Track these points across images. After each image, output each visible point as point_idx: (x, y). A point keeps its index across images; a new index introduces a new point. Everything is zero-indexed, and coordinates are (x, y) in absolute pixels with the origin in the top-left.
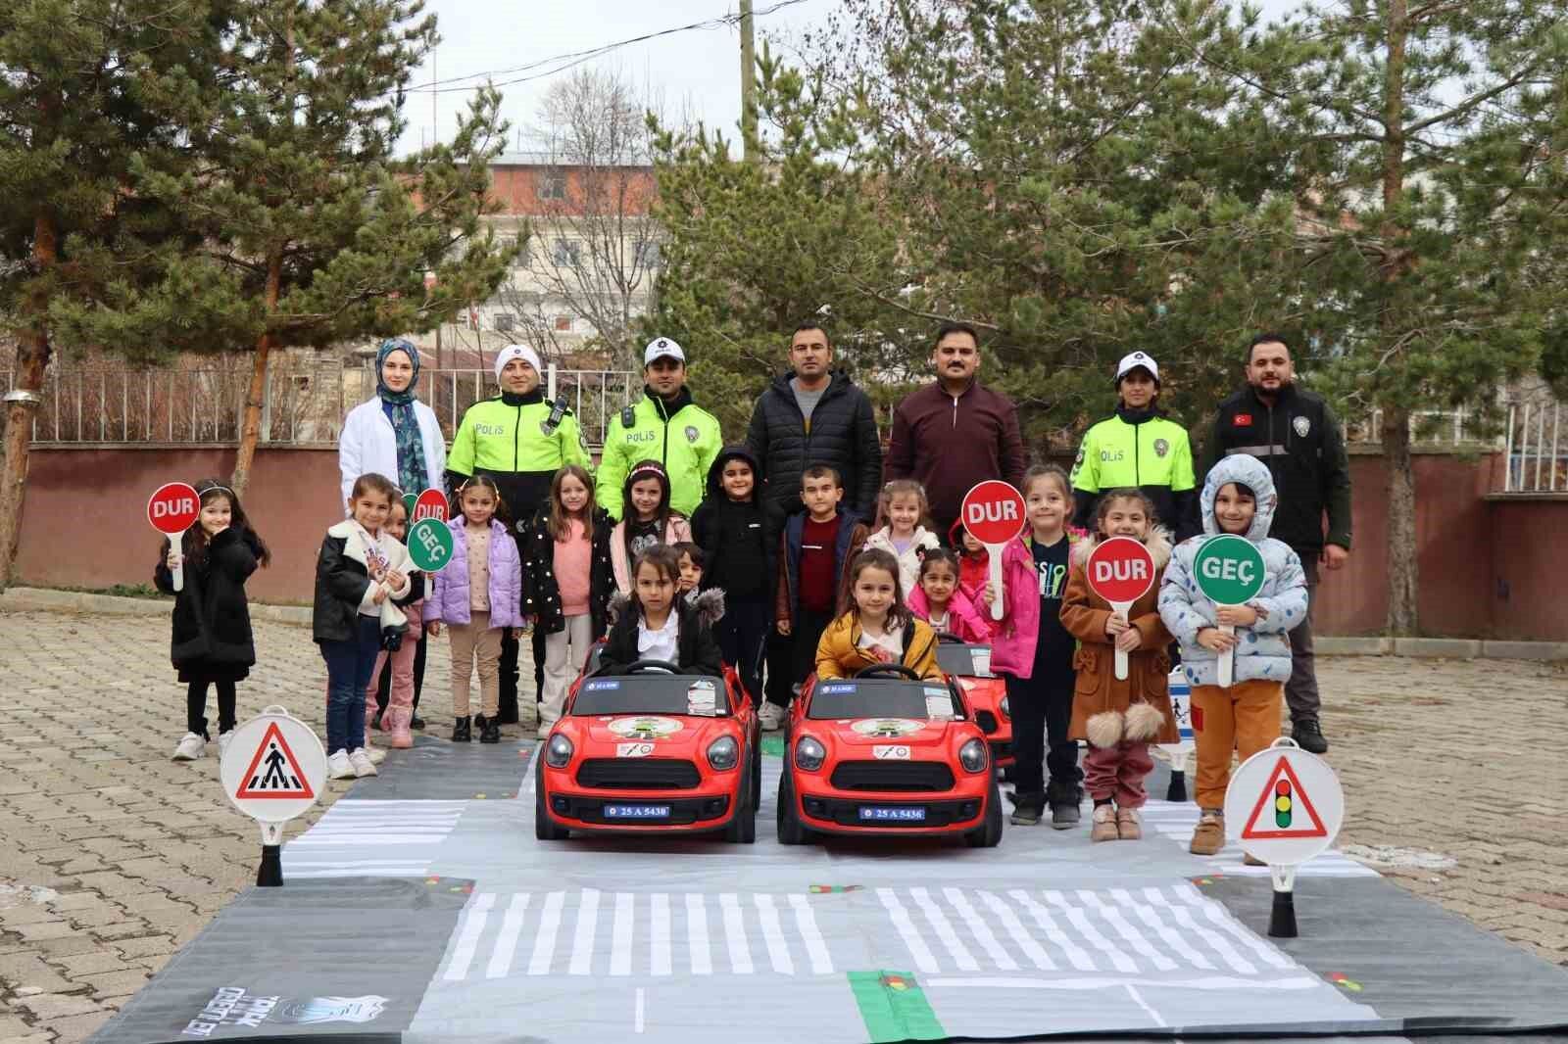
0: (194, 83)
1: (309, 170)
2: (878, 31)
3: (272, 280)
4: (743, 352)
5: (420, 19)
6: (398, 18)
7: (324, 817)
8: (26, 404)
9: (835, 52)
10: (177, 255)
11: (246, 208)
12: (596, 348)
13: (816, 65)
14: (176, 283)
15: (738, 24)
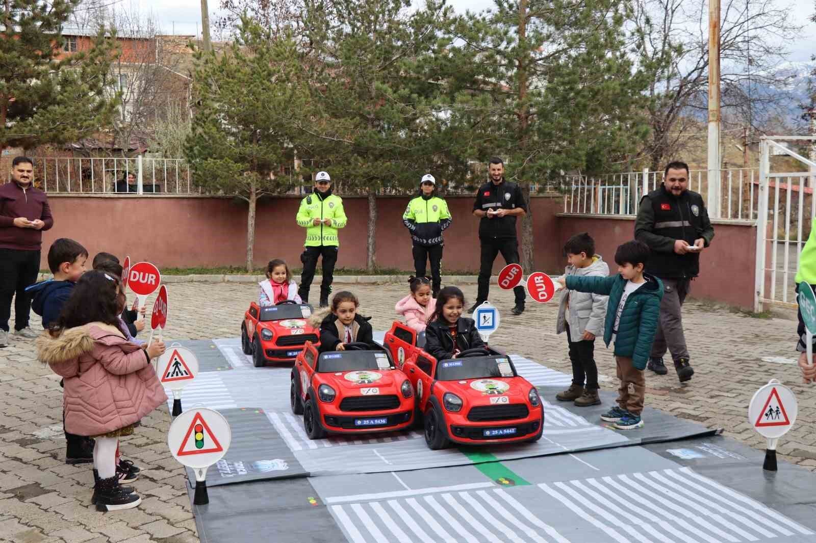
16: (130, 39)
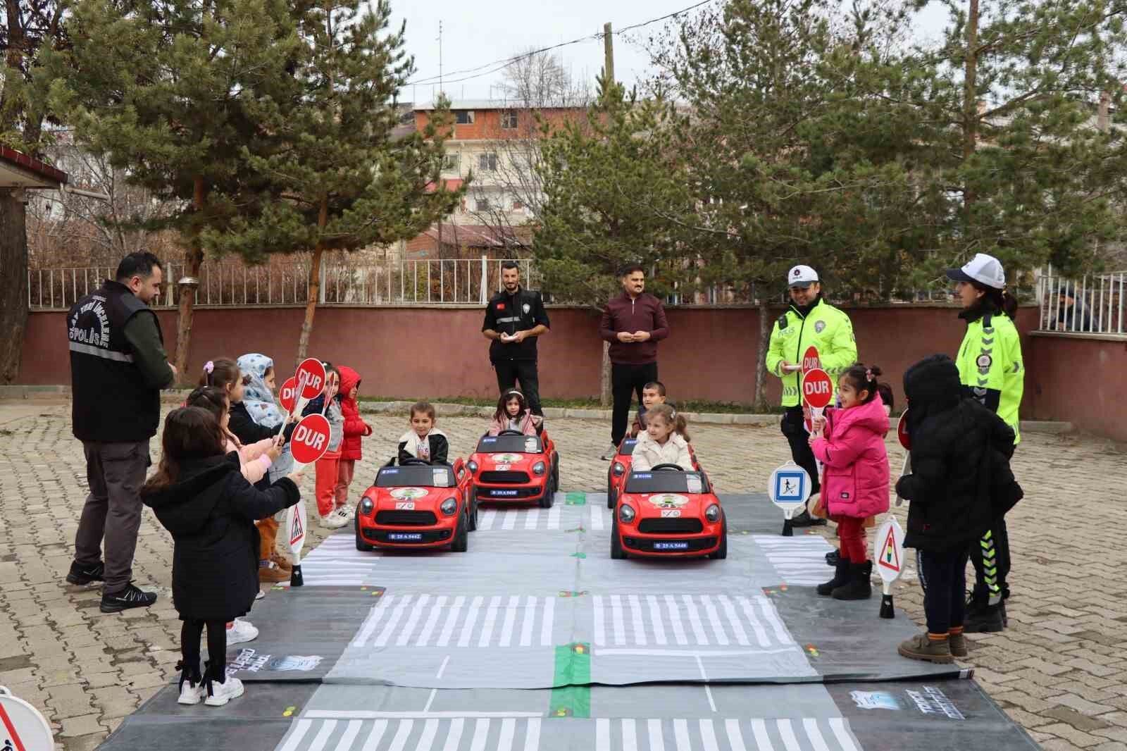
0: (276, 105)
1: (341, 150)
2: (694, 34)
3: (322, 214)
4: (591, 251)
5: (403, 61)
6: (390, 61)
7: (320, 546)
8: (192, 286)
9: (668, 47)
10: (268, 202)
11: (306, 175)
12: (533, 223)
13: (658, 56)
14: (267, 219)
15: (603, 39)
16: (561, 109)
